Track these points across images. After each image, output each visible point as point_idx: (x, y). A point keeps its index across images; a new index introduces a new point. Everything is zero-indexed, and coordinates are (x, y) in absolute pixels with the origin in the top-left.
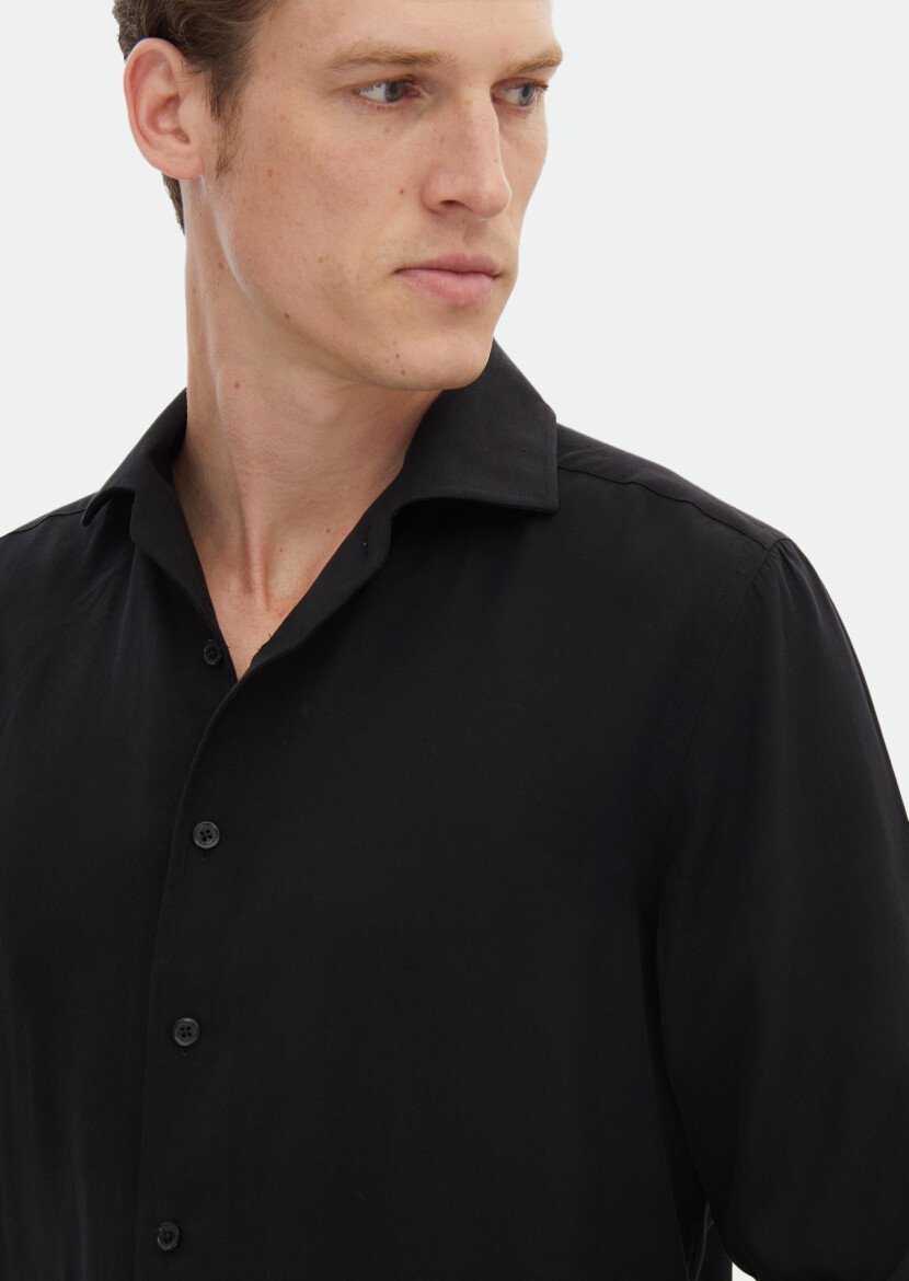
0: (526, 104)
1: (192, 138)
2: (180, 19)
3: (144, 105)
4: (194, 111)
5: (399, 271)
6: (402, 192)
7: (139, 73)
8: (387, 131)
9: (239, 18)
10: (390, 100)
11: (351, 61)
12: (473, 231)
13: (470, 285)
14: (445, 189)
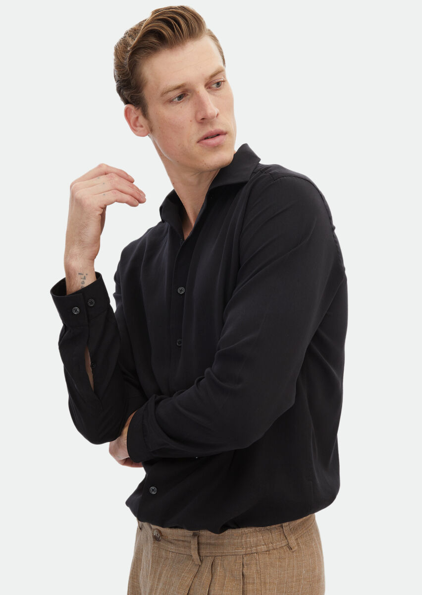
0: (220, 86)
1: (143, 125)
2: (128, 96)
3: (132, 122)
4: (141, 119)
5: (198, 142)
6: (191, 121)
7: (128, 114)
8: (181, 107)
9: (140, 92)
10: (179, 100)
11: (165, 93)
12: (212, 124)
13: (217, 140)
14: (200, 117)
